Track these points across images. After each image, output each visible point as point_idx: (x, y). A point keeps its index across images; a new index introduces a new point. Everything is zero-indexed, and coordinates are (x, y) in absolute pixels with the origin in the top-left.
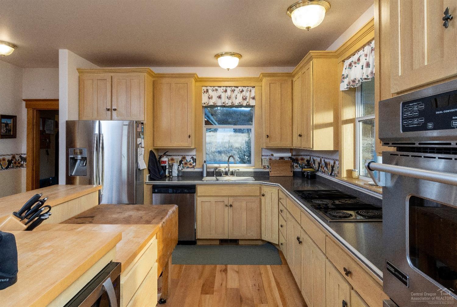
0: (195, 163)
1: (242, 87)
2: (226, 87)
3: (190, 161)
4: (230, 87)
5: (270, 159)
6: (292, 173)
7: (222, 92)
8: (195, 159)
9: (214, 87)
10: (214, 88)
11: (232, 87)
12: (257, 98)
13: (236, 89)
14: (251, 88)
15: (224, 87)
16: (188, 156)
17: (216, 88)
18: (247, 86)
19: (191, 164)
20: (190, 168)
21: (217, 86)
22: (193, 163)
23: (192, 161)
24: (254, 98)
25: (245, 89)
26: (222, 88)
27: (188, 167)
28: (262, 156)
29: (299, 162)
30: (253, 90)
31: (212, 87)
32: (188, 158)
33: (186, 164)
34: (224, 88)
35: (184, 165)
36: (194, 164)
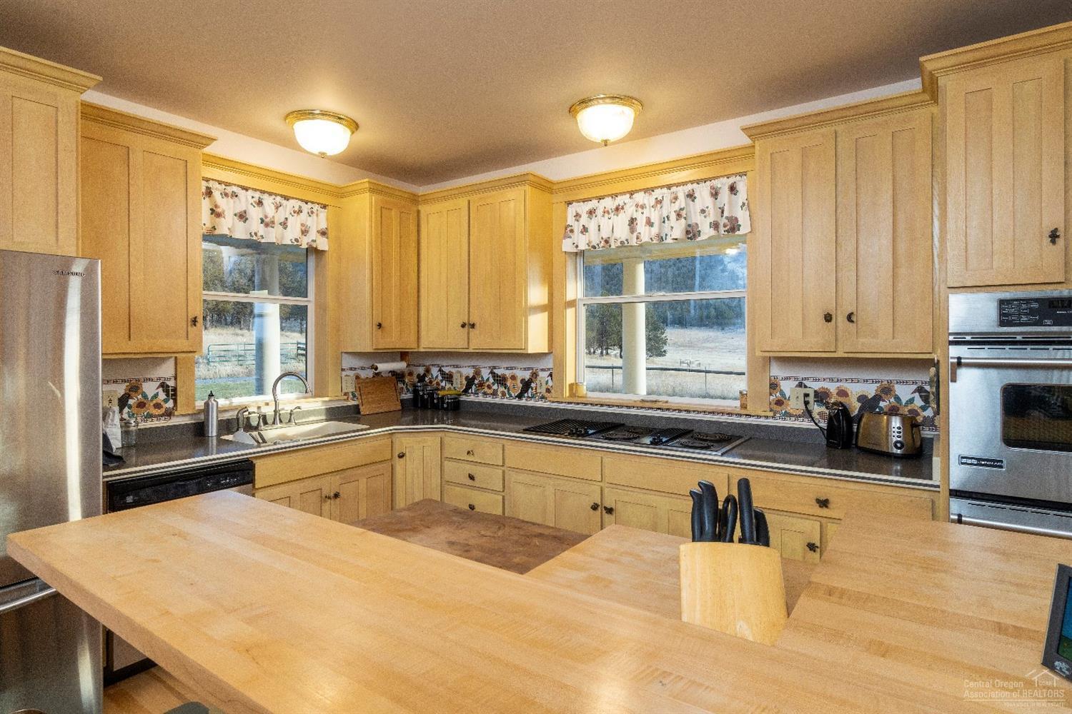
0: (171, 401)
1: (300, 202)
2: (263, 192)
3: (156, 396)
4: (270, 194)
5: (357, 377)
6: (399, 403)
7: (252, 204)
8: (175, 390)
9: (228, 184)
10: (229, 190)
11: (276, 195)
12: (331, 233)
13: (284, 202)
14: (319, 209)
15: (255, 190)
16: (151, 380)
17: (235, 189)
18: (313, 203)
19: (158, 406)
20: (156, 416)
21: (238, 186)
22: (166, 401)
23: (162, 396)
24: (323, 233)
25: (306, 208)
26: (250, 193)
27: (150, 416)
28: (343, 370)
29: (406, 381)
30: (323, 214)
31: (223, 186)
32: (150, 389)
33: (141, 405)
34: (257, 195)
35: (135, 410)
36: (170, 404)
